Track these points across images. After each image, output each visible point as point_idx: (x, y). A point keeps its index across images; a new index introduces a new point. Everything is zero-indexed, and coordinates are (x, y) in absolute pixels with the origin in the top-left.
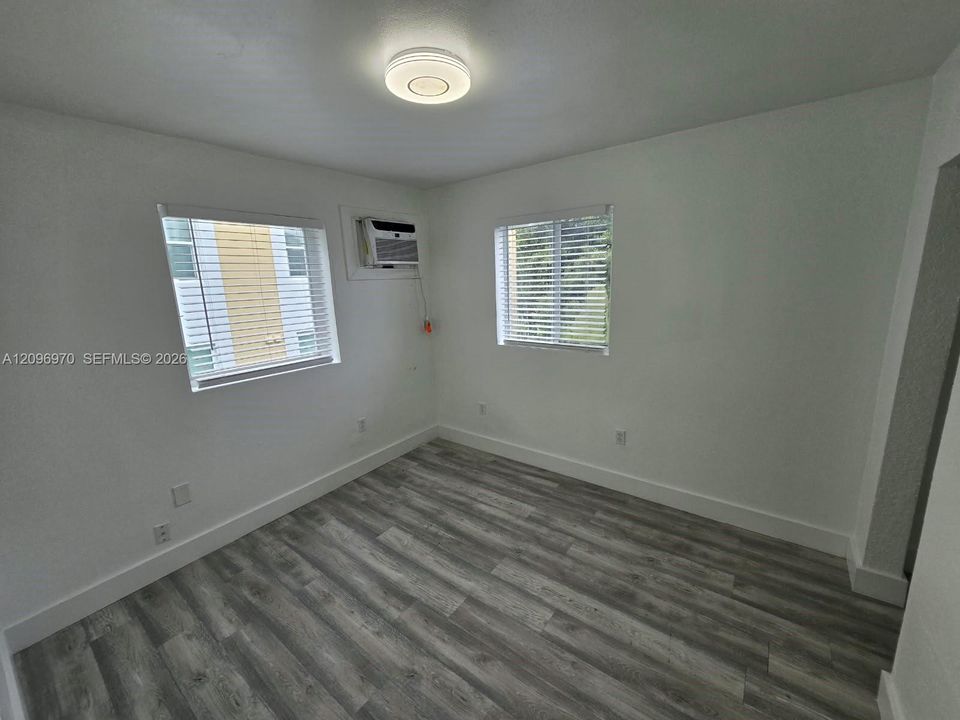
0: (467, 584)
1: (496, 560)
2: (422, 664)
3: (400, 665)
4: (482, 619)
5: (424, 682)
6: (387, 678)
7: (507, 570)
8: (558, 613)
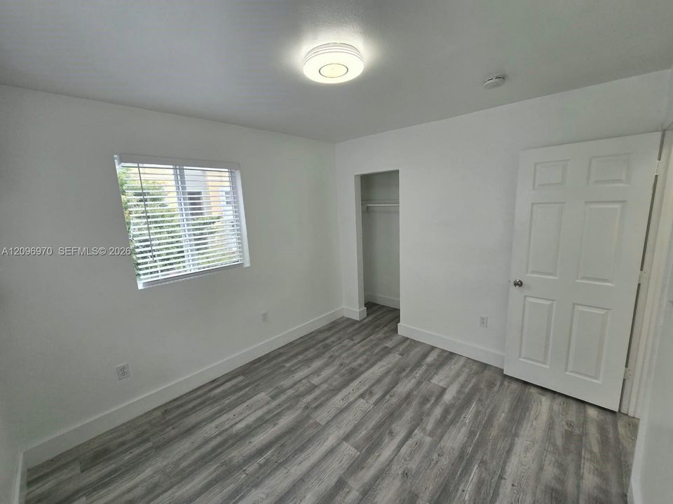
0: (331, 441)
1: (311, 421)
2: (397, 469)
3: (399, 484)
4: (363, 433)
5: (409, 466)
6: (410, 492)
7: (322, 416)
8: (362, 396)
